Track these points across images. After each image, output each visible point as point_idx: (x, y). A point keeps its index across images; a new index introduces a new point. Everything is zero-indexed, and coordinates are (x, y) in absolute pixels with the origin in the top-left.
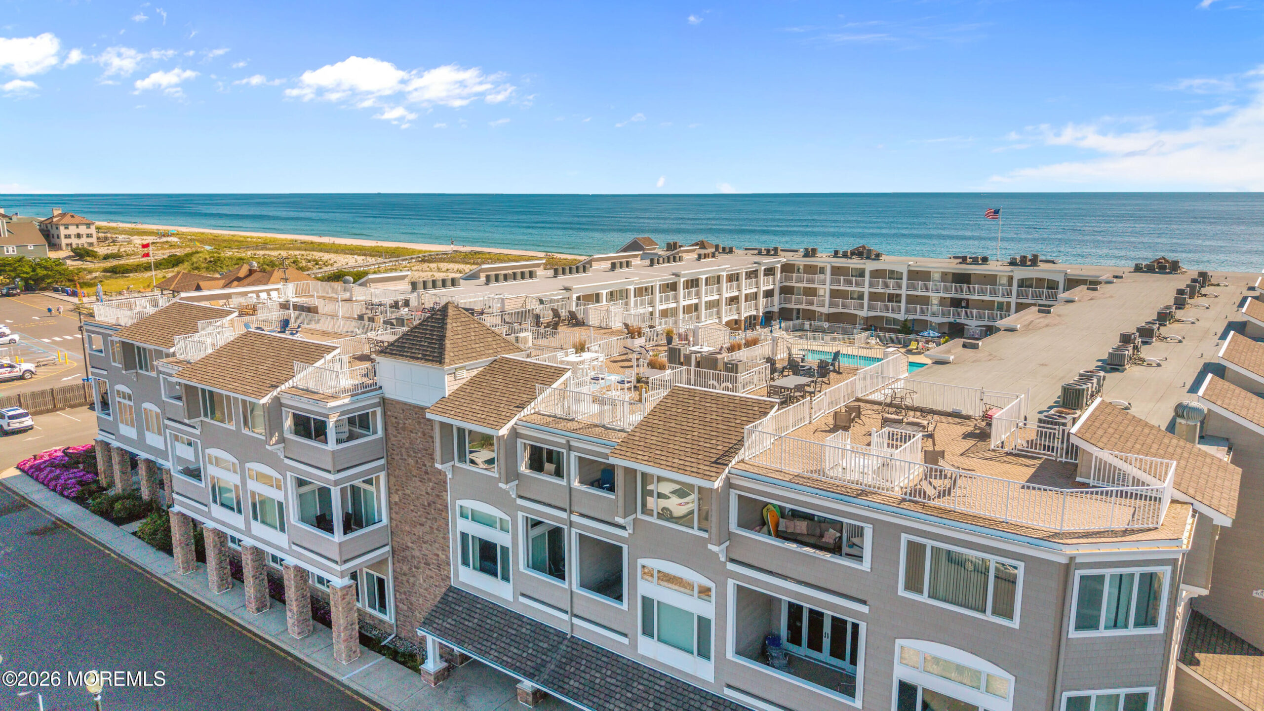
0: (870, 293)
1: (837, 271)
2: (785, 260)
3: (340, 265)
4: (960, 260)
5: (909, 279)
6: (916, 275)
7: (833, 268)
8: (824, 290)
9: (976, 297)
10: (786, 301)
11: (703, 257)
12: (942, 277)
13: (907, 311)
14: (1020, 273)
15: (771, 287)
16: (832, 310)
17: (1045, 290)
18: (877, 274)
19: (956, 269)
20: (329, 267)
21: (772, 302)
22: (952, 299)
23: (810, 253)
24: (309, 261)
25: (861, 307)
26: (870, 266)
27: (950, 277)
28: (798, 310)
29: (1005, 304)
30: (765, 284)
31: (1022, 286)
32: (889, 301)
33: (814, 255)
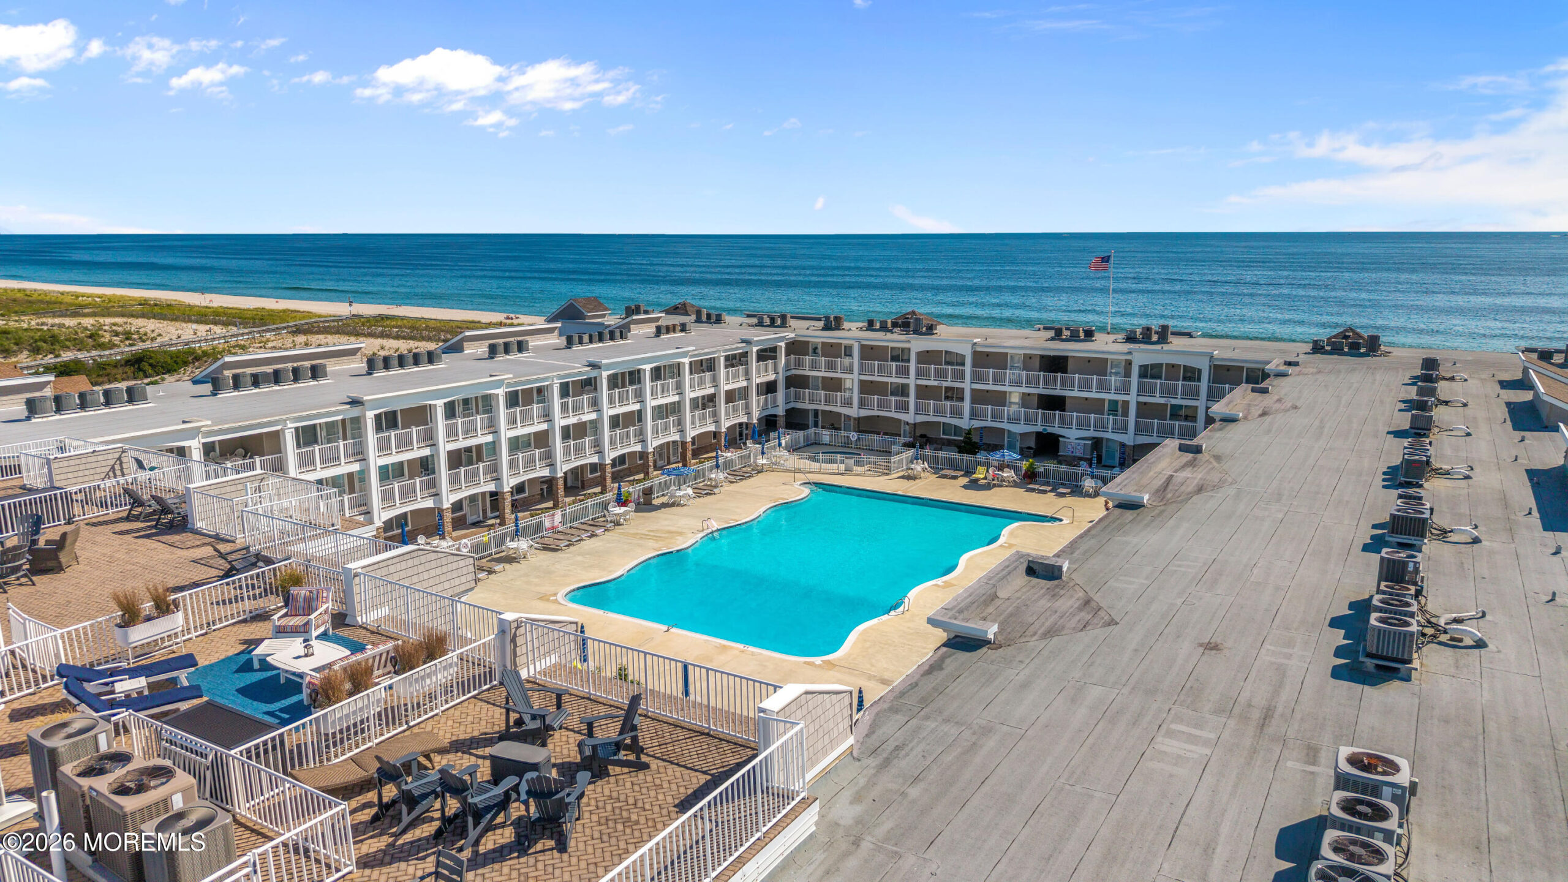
0: (918, 387)
1: (869, 353)
2: (793, 335)
3: (167, 339)
4: (1051, 334)
5: (974, 365)
6: (986, 360)
7: (863, 348)
8: (852, 381)
9: (1076, 394)
10: (797, 397)
11: (663, 330)
12: (1024, 362)
13: (973, 416)
14: (1143, 355)
15: (772, 377)
16: (864, 413)
17: (1180, 383)
18: (927, 357)
19: (1045, 349)
20: (148, 342)
21: (774, 401)
22: (1040, 396)
23: (833, 324)
24: (117, 334)
25: (904, 408)
26: (917, 344)
27: (1037, 363)
28: (816, 412)
29: (1120, 404)
30: (760, 374)
31: (1145, 376)
32: (947, 398)
33: (838, 327)
